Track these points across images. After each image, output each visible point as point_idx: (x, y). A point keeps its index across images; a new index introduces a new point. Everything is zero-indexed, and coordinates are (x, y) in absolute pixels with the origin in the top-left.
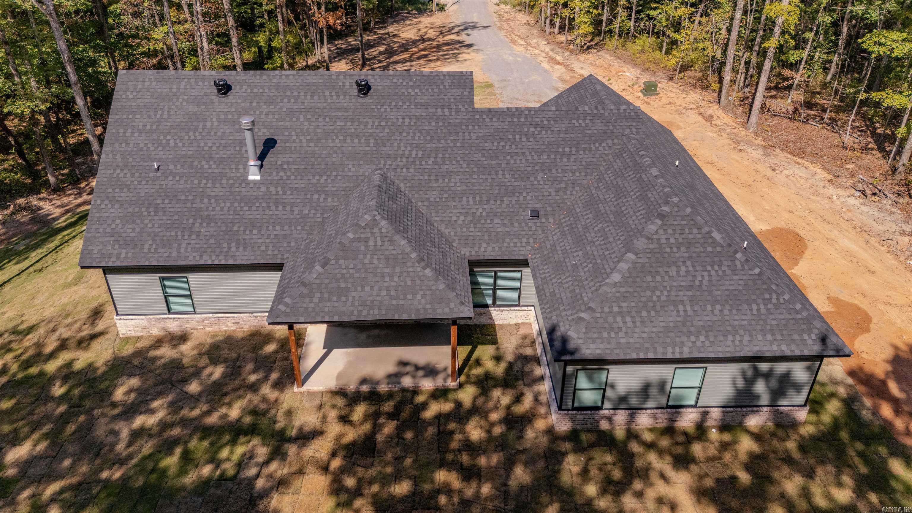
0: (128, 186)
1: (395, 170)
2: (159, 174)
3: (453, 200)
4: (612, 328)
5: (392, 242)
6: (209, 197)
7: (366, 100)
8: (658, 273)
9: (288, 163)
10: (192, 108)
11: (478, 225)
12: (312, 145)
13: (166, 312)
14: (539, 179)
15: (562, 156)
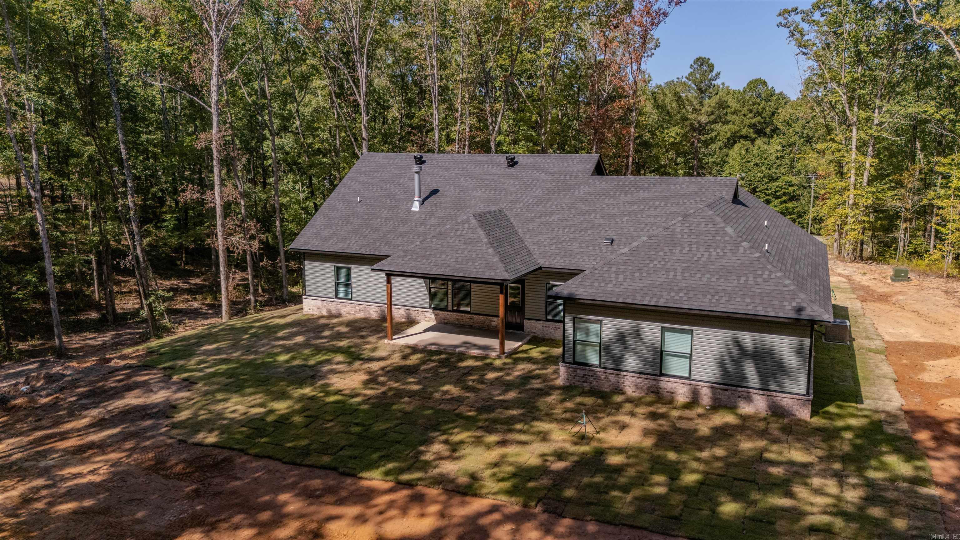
0: (338, 210)
1: (512, 210)
2: (359, 204)
3: (547, 229)
4: (604, 280)
5: (474, 231)
6: (382, 218)
7: (512, 170)
8: (662, 249)
9: (441, 203)
10: (396, 172)
11: (560, 246)
12: (462, 193)
13: (334, 297)
14: (624, 220)
15: (650, 207)
